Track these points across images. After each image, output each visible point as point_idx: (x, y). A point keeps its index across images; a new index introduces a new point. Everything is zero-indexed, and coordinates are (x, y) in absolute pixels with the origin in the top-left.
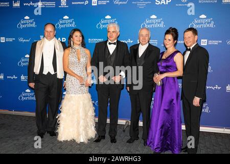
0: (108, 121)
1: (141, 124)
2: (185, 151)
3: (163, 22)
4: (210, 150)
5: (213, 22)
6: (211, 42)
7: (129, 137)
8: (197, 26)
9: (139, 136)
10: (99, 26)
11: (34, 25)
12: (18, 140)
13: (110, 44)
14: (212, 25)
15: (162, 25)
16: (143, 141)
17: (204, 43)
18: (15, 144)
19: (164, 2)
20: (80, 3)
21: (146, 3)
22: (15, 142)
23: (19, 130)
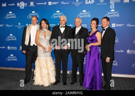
0: (62, 72)
1: (78, 73)
2: (104, 89)
3: (90, 14)
4: (118, 87)
5: (118, 14)
6: (117, 25)
7: (72, 81)
8: (110, 16)
9: (77, 80)
10: (53, 17)
11: (15, 17)
12: (6, 84)
13: (61, 27)
14: (118, 15)
15: (89, 16)
16: (79, 83)
17: (113, 25)
18: (4, 87)
19: (90, 3)
20: (41, 4)
21: (80, 3)
22: (5, 86)
23: (7, 78)
